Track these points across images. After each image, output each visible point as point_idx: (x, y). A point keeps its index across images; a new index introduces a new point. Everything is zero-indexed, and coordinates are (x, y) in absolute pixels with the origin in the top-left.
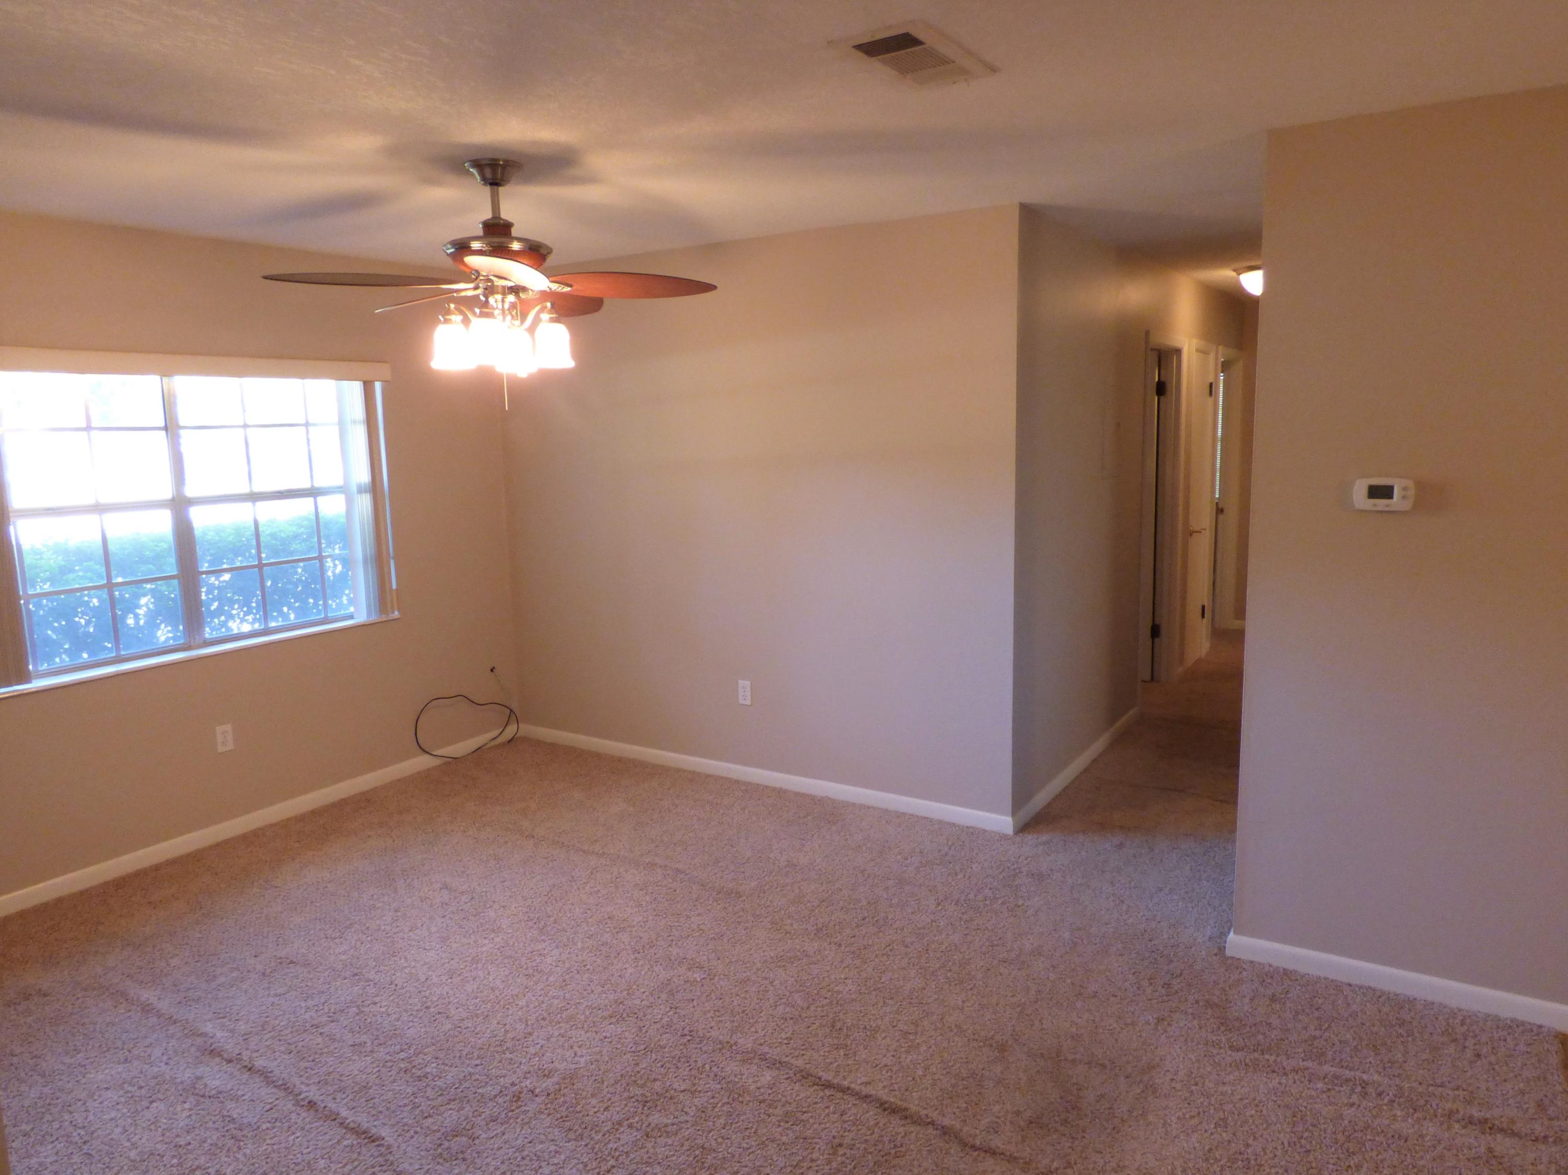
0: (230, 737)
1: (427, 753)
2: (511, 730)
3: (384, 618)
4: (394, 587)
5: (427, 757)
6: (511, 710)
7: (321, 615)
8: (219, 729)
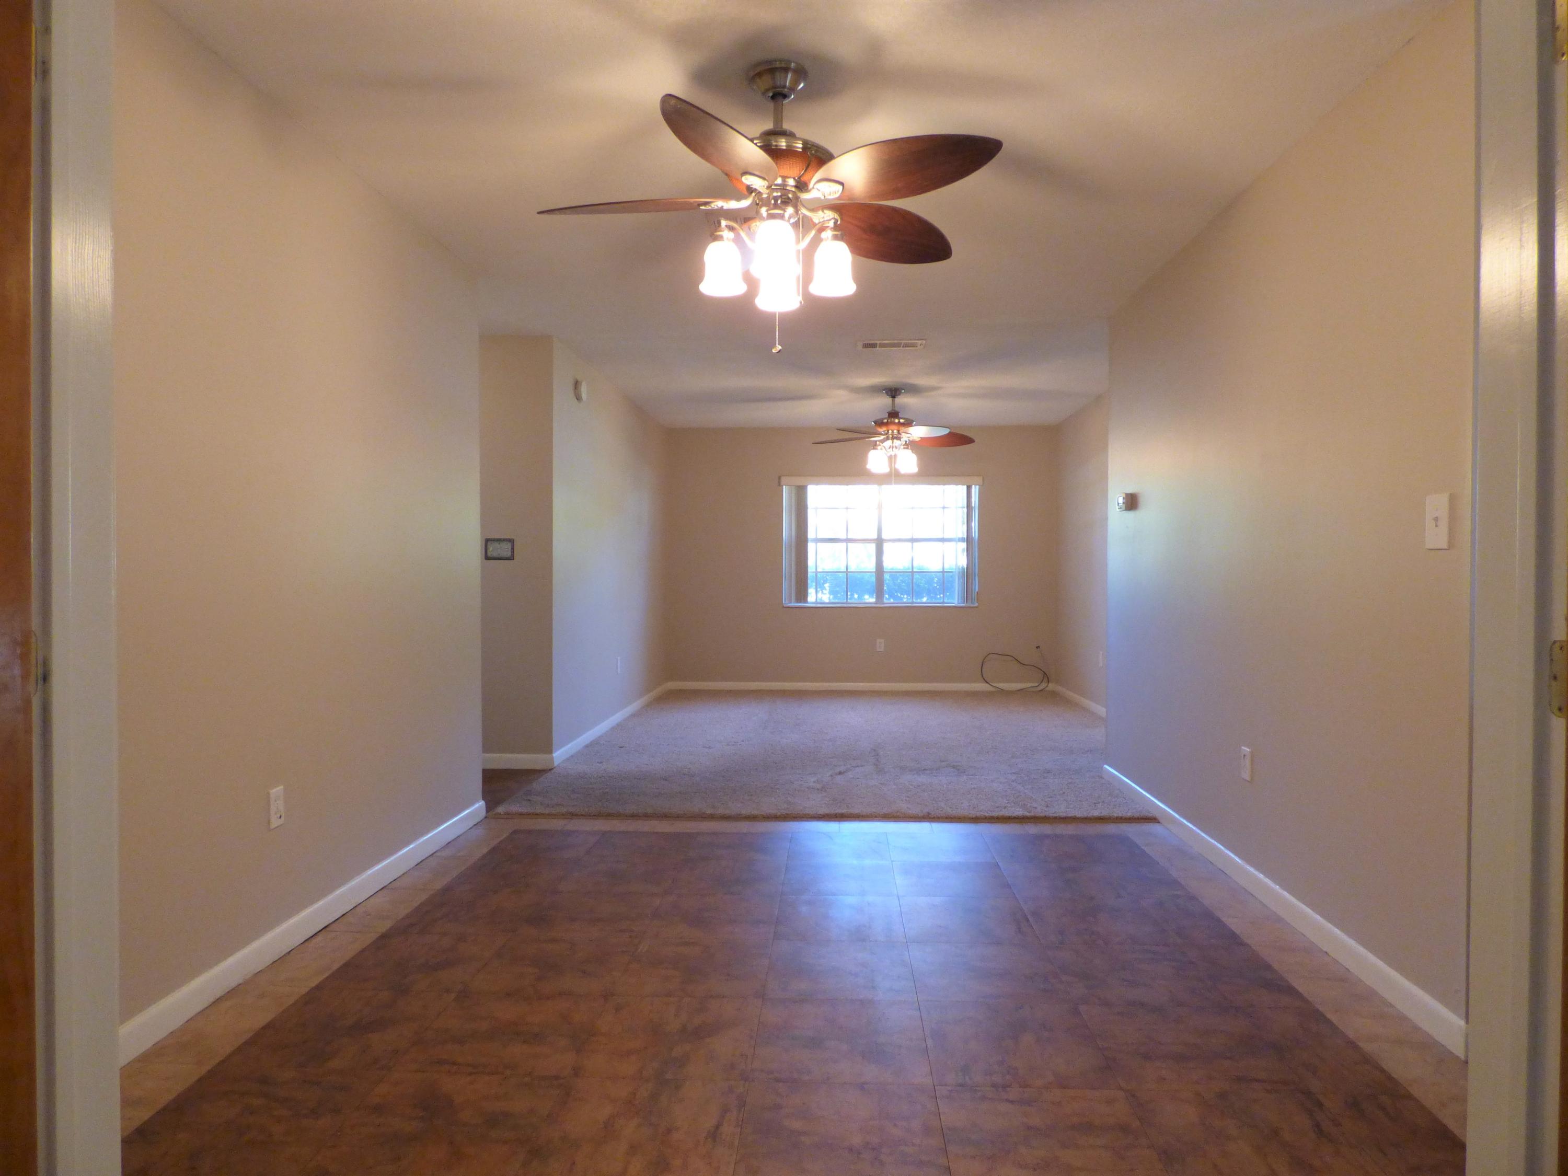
0: (883, 645)
1: (987, 683)
2: (1044, 685)
3: (968, 605)
4: (977, 590)
5: (987, 685)
6: (1045, 673)
7: (941, 600)
8: (878, 641)
